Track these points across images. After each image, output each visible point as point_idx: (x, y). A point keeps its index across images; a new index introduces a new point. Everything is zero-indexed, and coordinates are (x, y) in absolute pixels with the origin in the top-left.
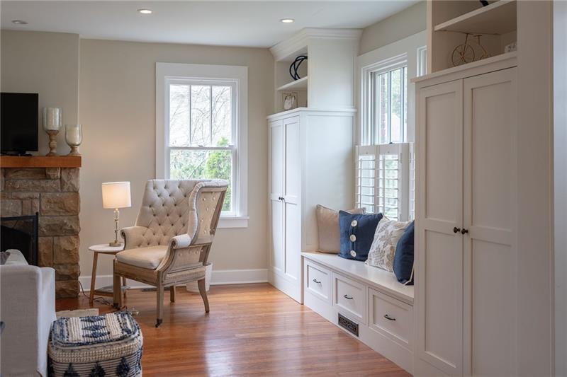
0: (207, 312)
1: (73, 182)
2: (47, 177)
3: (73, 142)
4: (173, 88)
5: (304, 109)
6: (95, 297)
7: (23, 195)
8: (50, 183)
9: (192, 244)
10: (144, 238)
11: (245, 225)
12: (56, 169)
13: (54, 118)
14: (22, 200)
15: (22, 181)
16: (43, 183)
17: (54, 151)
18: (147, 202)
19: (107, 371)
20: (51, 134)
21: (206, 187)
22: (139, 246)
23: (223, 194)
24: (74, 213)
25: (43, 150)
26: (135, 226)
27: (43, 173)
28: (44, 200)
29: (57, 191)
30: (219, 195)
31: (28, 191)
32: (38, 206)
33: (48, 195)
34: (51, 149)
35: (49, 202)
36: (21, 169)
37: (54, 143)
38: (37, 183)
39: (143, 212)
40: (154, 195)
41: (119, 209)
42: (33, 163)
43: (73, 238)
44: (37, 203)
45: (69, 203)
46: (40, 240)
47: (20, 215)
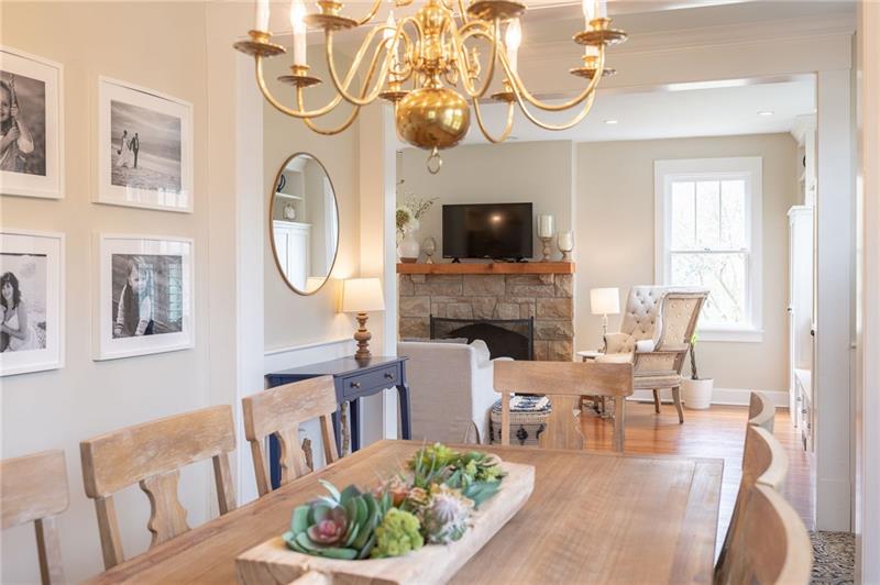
0: (681, 422)
1: (566, 288)
2: (542, 283)
3: (564, 248)
4: (677, 187)
5: (802, 207)
6: (585, 401)
7: (520, 300)
8: (544, 289)
9: (656, 350)
10: (626, 345)
11: (760, 340)
12: (548, 274)
13: (546, 226)
14: (520, 304)
15: (520, 287)
16: (538, 288)
17: (548, 258)
18: (630, 309)
19: (529, 434)
20: (545, 241)
21: (674, 293)
22: (620, 351)
23: (700, 301)
24: (568, 319)
25: (538, 256)
26: (619, 333)
27: (537, 278)
28: (539, 305)
29: (551, 297)
30: (695, 302)
31: (525, 296)
32: (534, 310)
33: (543, 300)
34: (545, 255)
35: (543, 306)
36: (519, 275)
37: (547, 250)
38: (532, 288)
39: (626, 318)
40: (637, 301)
41: (608, 315)
42: (527, 268)
43: (566, 343)
44: (533, 307)
45: (562, 308)
46: (535, 343)
47: (518, 318)
